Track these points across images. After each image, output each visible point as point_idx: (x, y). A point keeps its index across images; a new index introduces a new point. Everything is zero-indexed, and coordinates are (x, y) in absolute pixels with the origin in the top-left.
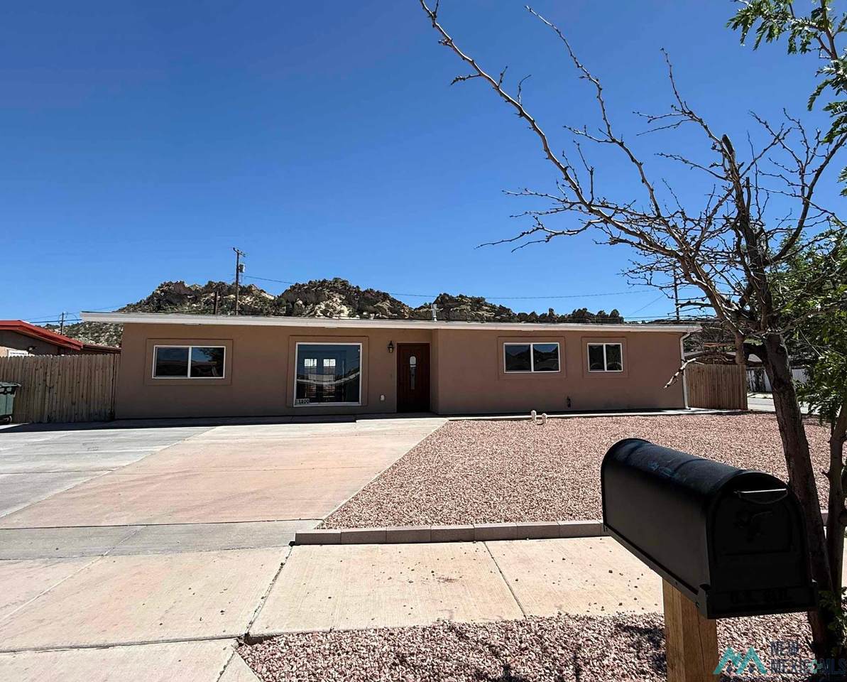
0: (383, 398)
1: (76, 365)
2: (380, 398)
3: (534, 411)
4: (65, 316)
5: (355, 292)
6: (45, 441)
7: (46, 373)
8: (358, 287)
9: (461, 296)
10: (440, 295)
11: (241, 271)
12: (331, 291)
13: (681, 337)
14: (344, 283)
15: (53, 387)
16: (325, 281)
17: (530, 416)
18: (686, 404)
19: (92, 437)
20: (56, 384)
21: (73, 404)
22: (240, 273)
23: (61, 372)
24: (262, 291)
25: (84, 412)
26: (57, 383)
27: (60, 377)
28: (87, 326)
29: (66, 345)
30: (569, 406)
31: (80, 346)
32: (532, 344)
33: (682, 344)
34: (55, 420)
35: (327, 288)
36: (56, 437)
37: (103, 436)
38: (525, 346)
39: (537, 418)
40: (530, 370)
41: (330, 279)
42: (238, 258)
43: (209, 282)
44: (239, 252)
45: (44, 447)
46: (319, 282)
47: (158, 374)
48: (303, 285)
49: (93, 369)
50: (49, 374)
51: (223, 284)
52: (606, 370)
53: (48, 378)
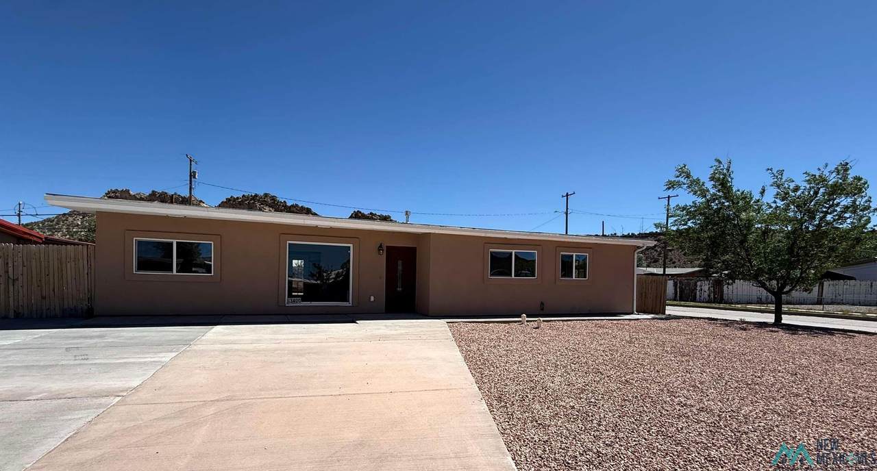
0: (372, 299)
1: (42, 256)
2: (370, 298)
3: (524, 315)
4: (21, 207)
5: (283, 206)
6: (14, 344)
7: (7, 263)
8: (285, 202)
9: (371, 213)
10: (355, 212)
11: (195, 177)
12: (262, 204)
13: (635, 251)
14: (273, 198)
15: (17, 279)
16: (256, 195)
17: (520, 319)
18: (635, 309)
19: (74, 338)
20: (20, 277)
21: (43, 298)
22: (193, 179)
23: (25, 263)
24: (201, 201)
25: (57, 308)
26: (22, 275)
27: (25, 268)
28: (41, 225)
29: (26, 236)
30: (542, 309)
31: (41, 239)
32: (514, 252)
33: (636, 257)
34: (23, 315)
35: (259, 201)
36: (29, 338)
37: (86, 337)
38: (507, 253)
39: (527, 321)
40: (511, 276)
41: (261, 193)
42: (191, 164)
43: (153, 191)
44: (192, 159)
45: (14, 354)
46: (251, 196)
47: (140, 268)
48: (238, 198)
49: (64, 260)
50: (10, 265)
51: (166, 193)
52: (574, 278)
53: (10, 270)
